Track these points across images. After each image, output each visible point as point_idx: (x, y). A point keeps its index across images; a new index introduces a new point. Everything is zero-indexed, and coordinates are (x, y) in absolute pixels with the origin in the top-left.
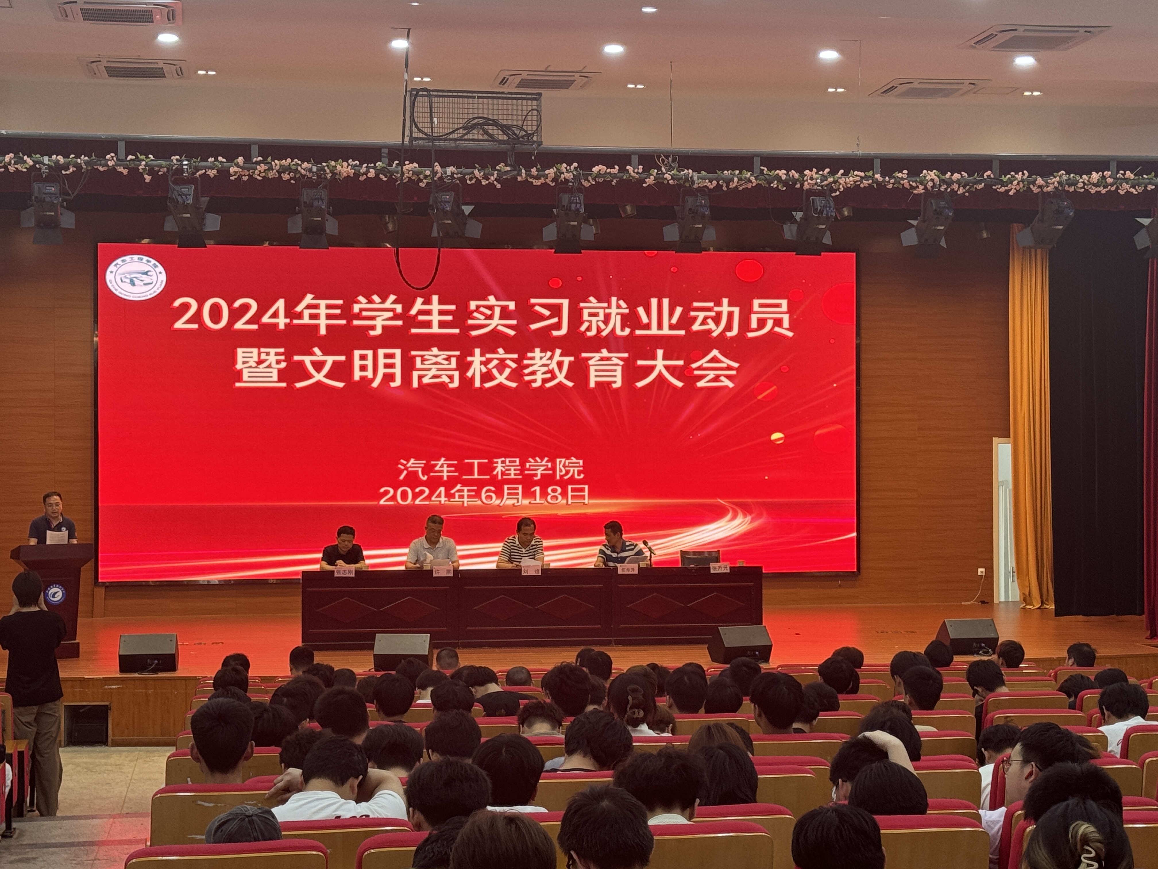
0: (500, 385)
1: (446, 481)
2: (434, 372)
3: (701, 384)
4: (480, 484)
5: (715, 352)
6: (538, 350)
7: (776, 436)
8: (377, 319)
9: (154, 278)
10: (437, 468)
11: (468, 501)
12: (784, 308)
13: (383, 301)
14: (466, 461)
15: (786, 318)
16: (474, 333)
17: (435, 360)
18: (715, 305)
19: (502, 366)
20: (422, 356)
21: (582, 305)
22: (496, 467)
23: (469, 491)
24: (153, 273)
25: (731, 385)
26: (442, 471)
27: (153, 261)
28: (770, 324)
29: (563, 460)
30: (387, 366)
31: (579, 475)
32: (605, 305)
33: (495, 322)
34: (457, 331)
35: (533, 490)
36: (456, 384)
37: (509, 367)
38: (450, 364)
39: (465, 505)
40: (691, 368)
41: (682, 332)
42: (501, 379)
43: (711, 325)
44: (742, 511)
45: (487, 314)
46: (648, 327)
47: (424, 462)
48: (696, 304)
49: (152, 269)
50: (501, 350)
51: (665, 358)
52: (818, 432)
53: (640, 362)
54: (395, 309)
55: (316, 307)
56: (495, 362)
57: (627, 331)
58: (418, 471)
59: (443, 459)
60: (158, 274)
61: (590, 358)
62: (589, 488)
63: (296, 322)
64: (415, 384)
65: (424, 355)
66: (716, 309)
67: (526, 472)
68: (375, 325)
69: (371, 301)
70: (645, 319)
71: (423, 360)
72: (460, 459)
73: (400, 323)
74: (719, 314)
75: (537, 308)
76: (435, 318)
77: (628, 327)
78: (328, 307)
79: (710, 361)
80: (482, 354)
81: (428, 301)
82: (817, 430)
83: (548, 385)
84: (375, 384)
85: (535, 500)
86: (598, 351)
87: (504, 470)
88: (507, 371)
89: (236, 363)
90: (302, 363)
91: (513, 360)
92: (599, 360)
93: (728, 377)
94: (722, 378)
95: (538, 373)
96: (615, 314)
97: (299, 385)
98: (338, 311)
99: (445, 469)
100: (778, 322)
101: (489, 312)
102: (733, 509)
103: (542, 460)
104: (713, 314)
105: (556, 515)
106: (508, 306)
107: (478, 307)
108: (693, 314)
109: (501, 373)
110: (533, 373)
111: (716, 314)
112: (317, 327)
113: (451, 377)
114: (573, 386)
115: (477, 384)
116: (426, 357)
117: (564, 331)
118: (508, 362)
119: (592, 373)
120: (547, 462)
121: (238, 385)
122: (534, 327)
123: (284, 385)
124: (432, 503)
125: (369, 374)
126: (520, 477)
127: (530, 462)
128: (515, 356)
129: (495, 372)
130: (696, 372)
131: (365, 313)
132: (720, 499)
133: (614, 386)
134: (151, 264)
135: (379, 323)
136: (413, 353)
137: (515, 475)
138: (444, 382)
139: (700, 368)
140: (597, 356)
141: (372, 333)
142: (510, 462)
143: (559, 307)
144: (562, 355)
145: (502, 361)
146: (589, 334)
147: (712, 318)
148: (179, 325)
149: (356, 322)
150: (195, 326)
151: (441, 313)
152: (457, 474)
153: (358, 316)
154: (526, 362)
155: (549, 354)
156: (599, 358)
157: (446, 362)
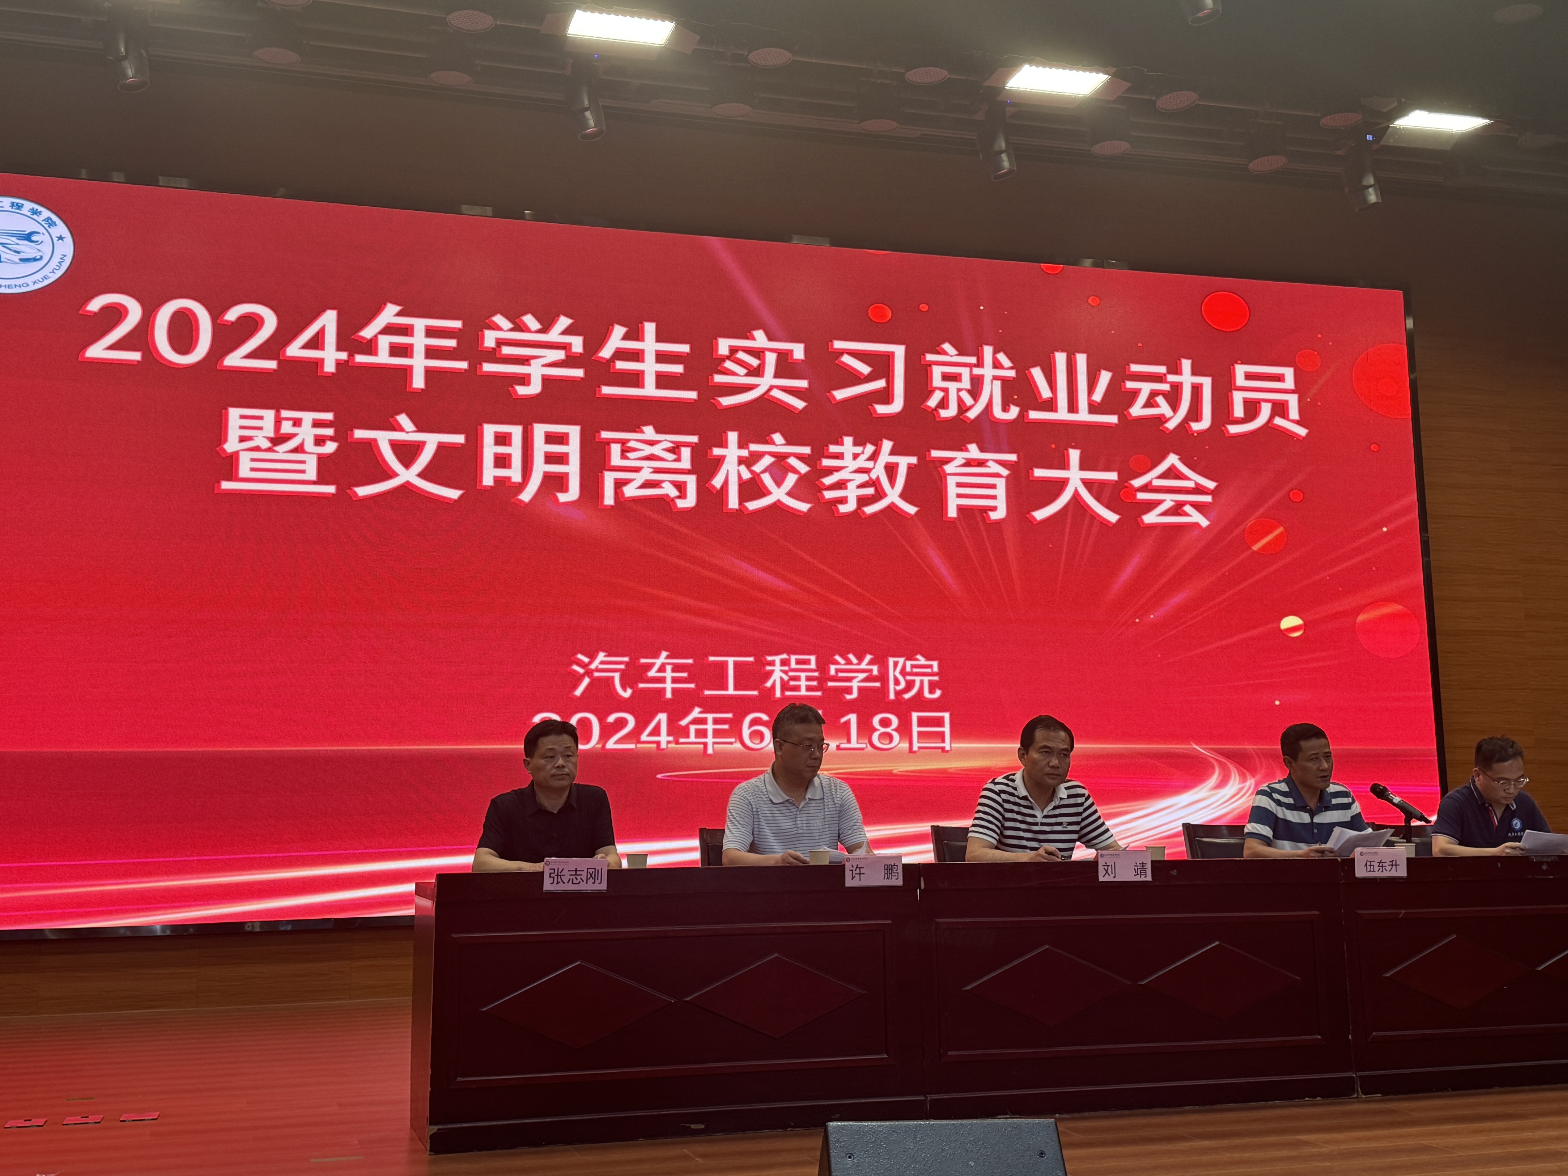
0: (778, 506)
1: (670, 699)
2: (646, 475)
3: (1150, 518)
4: (740, 707)
5: (1172, 459)
6: (848, 440)
7: (1290, 622)
8: (532, 362)
9: (46, 249)
10: (652, 673)
11: (714, 743)
12: (1289, 383)
13: (545, 330)
14: (711, 659)
15: (1293, 401)
16: (726, 401)
17: (648, 450)
18: (1170, 372)
19: (780, 469)
20: (623, 442)
21: (930, 357)
22: (771, 673)
23: (716, 721)
24: (47, 238)
25: (1204, 522)
26: (662, 680)
27: (46, 213)
28: (1266, 410)
29: (901, 660)
30: (550, 458)
31: (932, 691)
32: (973, 360)
33: (767, 380)
34: (692, 395)
35: (843, 720)
36: (690, 501)
37: (795, 471)
38: (678, 460)
39: (710, 751)
40: (1132, 486)
41: (1113, 419)
42: (778, 494)
43: (1164, 408)
44: (1238, 769)
45: (751, 366)
46: (1050, 405)
47: (626, 659)
48: (1135, 368)
49: (43, 230)
50: (778, 438)
51: (1083, 467)
52: (1361, 618)
53: (1039, 473)
54: (570, 345)
55: (407, 330)
56: (767, 461)
57: (1014, 412)
58: (613, 678)
59: (664, 654)
60: (55, 239)
61: (948, 461)
62: (951, 716)
63: (360, 358)
64: (609, 499)
65: (628, 440)
66: (1171, 378)
67: (830, 684)
68: (529, 375)
69: (520, 327)
70: (1046, 393)
71: (625, 451)
72: (700, 655)
73: (579, 373)
74: (1177, 388)
75: (847, 359)
76: (650, 367)
77: (1016, 405)
78: (430, 332)
79: (1163, 476)
80: (742, 445)
81: (635, 334)
82: (1358, 614)
83: (869, 510)
84: (526, 496)
85: (849, 741)
86: (961, 447)
87: (786, 678)
88: (791, 480)
89: (226, 440)
90: (372, 444)
91: (800, 457)
92: (964, 465)
93: (1197, 506)
94: (1188, 508)
95: (849, 484)
96: (991, 378)
97: (363, 491)
98: (452, 343)
99: (669, 674)
100: (1280, 409)
101: (754, 362)
102: (1221, 764)
103: (860, 659)
104: (1166, 387)
105: (890, 773)
106: (791, 351)
107: (733, 350)
108: (1130, 385)
109: (779, 483)
110: (841, 485)
111: (1171, 386)
112: (407, 371)
113: (681, 487)
114: (917, 513)
115: (733, 502)
116: (632, 444)
117: (897, 406)
118: (792, 461)
119: (952, 490)
120: (871, 663)
121: (226, 485)
122: (840, 394)
123: (331, 489)
124: (639, 746)
125: (515, 474)
126: (819, 694)
127: (838, 663)
128: (806, 450)
129: (767, 479)
130: (1141, 496)
131: (506, 350)
132: (1196, 744)
133: (994, 516)
134: (40, 219)
135: (536, 371)
136: (605, 435)
137: (809, 689)
138: (667, 495)
139: (1147, 488)
140: (960, 457)
141: (521, 390)
142: (798, 662)
143: (889, 357)
144: (893, 453)
145: (781, 458)
146: (944, 414)
147: (1164, 394)
148: (97, 351)
149: (488, 367)
150: (135, 356)
151: (661, 357)
152: (692, 686)
153: (494, 356)
154: (826, 462)
155: (870, 449)
156: (964, 461)
157: (671, 456)
